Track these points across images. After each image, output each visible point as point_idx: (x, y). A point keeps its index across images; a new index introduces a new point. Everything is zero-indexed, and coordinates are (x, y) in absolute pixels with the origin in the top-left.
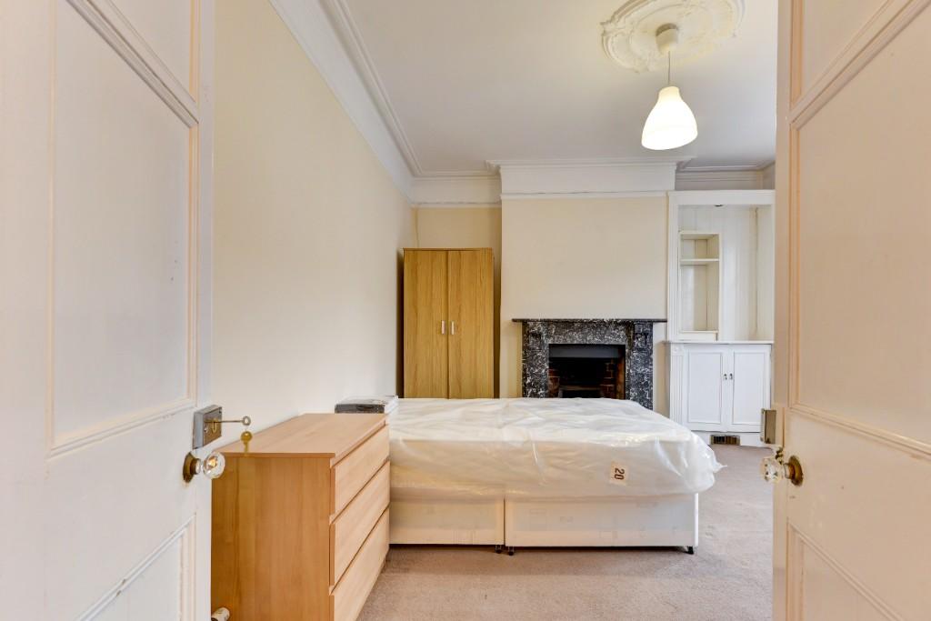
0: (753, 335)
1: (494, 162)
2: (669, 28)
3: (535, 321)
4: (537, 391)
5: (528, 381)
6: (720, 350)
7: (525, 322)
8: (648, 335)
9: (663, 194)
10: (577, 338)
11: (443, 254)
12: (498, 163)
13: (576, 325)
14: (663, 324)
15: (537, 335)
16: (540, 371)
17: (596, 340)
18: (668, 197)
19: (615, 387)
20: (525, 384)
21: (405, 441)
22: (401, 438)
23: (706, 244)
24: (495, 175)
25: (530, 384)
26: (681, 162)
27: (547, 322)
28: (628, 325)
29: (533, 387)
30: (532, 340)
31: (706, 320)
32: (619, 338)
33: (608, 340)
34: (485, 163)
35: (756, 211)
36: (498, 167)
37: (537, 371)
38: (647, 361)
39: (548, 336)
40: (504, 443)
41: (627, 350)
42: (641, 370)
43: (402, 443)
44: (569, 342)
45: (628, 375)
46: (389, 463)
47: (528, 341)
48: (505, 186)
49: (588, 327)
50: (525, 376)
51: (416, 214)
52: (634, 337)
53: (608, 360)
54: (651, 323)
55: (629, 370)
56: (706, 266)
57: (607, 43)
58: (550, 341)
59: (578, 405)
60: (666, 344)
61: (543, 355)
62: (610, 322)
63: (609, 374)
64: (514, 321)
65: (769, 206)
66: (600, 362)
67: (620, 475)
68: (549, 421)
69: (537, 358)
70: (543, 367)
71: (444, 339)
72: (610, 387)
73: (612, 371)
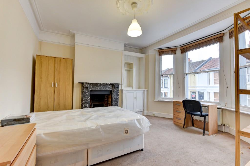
0: (139, 88)
1: (73, 32)
2: (135, 3)
3: (86, 83)
4: (86, 105)
5: (83, 102)
6: (133, 92)
7: (82, 84)
8: (118, 88)
9: (121, 51)
10: (98, 88)
11: (54, 59)
12: (74, 32)
13: (98, 85)
14: (121, 85)
15: (87, 88)
16: (87, 99)
17: (104, 89)
18: (122, 52)
19: (108, 102)
20: (82, 103)
21: (44, 134)
22: (42, 133)
23: (130, 65)
24: (73, 36)
25: (84, 103)
26: (125, 44)
27: (90, 84)
28: (113, 85)
29: (85, 104)
30: (85, 89)
31: (130, 84)
32: (110, 88)
33: (107, 89)
34: (70, 31)
35: (140, 59)
36: (74, 34)
37: (86, 98)
38: (117, 95)
39: (90, 88)
40: (89, 128)
41: (112, 92)
42: (116, 97)
43: (43, 135)
44: (96, 90)
45: (113, 99)
46: (36, 146)
47: (84, 90)
48: (76, 40)
49: (102, 85)
50: (82, 100)
51: (40, 43)
52: (114, 88)
53: (106, 95)
54: (118, 84)
55: (113, 98)
56: (130, 71)
57: (118, 2)
58: (90, 89)
59: (105, 109)
60: (122, 90)
61: (88, 94)
62: (108, 84)
63: (106, 99)
64: (79, 83)
65: (143, 58)
66: (103, 95)
67: (127, 132)
68: (100, 116)
69: (86, 95)
70: (88, 97)
71: (53, 89)
72: (106, 103)
73: (107, 98)
